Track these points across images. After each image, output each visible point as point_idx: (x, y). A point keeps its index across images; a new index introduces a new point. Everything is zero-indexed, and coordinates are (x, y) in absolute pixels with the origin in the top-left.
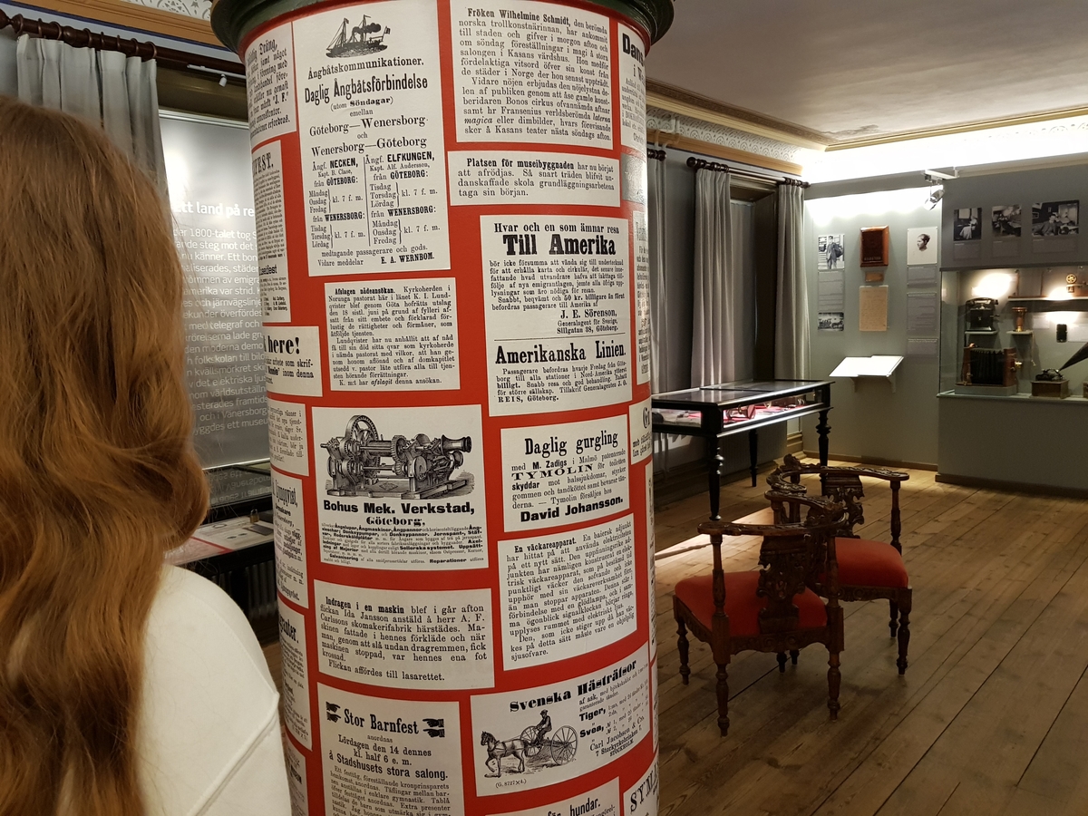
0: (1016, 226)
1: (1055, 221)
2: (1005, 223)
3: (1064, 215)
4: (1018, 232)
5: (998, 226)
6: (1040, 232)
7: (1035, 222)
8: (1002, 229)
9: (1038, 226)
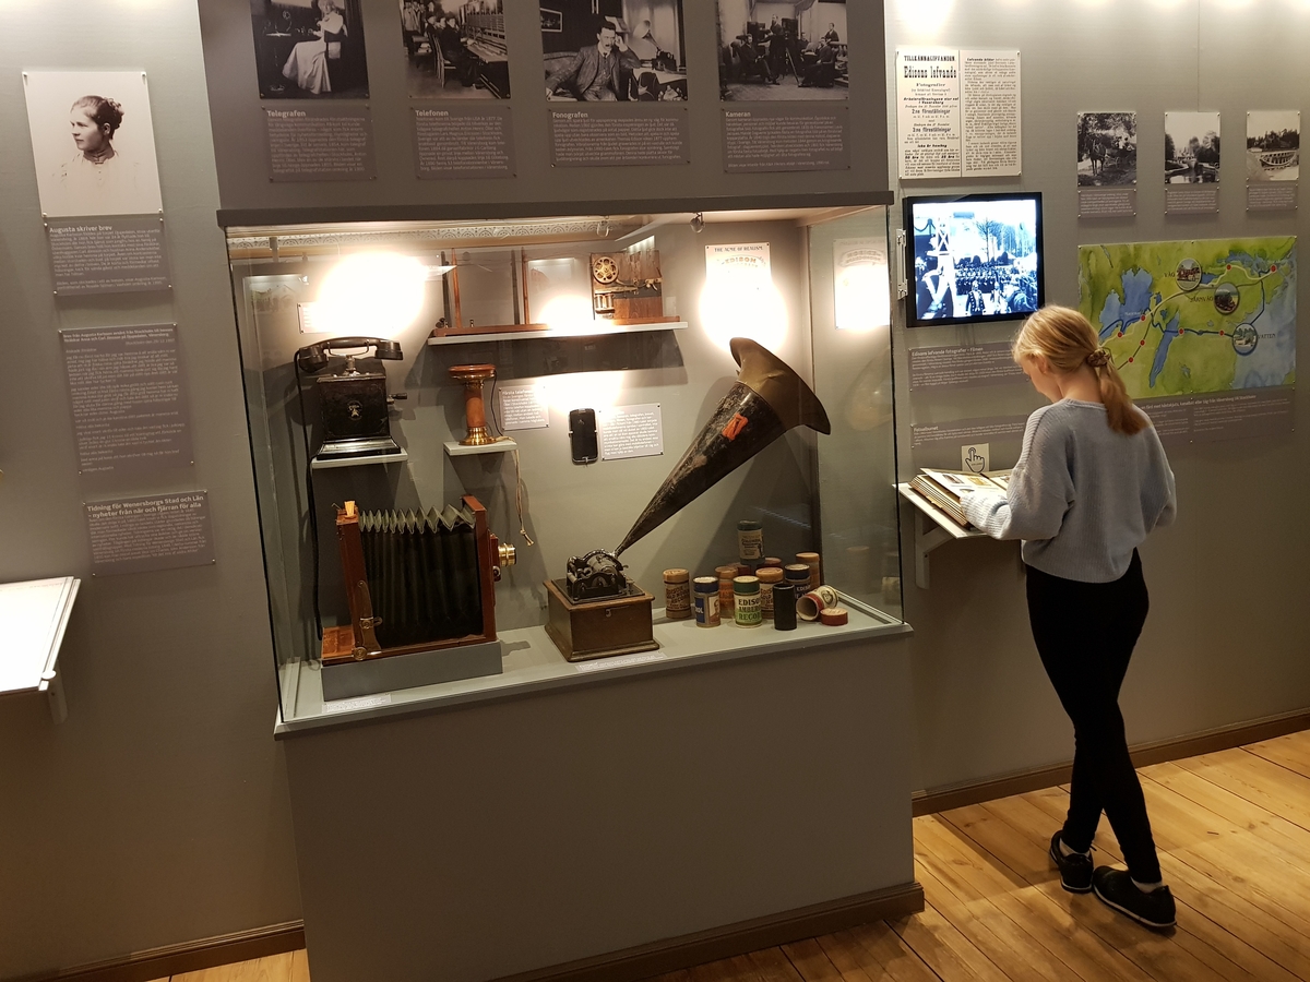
0: (490, 55)
1: (615, 49)
2: (449, 40)
3: (640, 31)
4: (497, 78)
5: (425, 48)
6: (571, 86)
7: (551, 45)
8: (442, 64)
9: (563, 64)
